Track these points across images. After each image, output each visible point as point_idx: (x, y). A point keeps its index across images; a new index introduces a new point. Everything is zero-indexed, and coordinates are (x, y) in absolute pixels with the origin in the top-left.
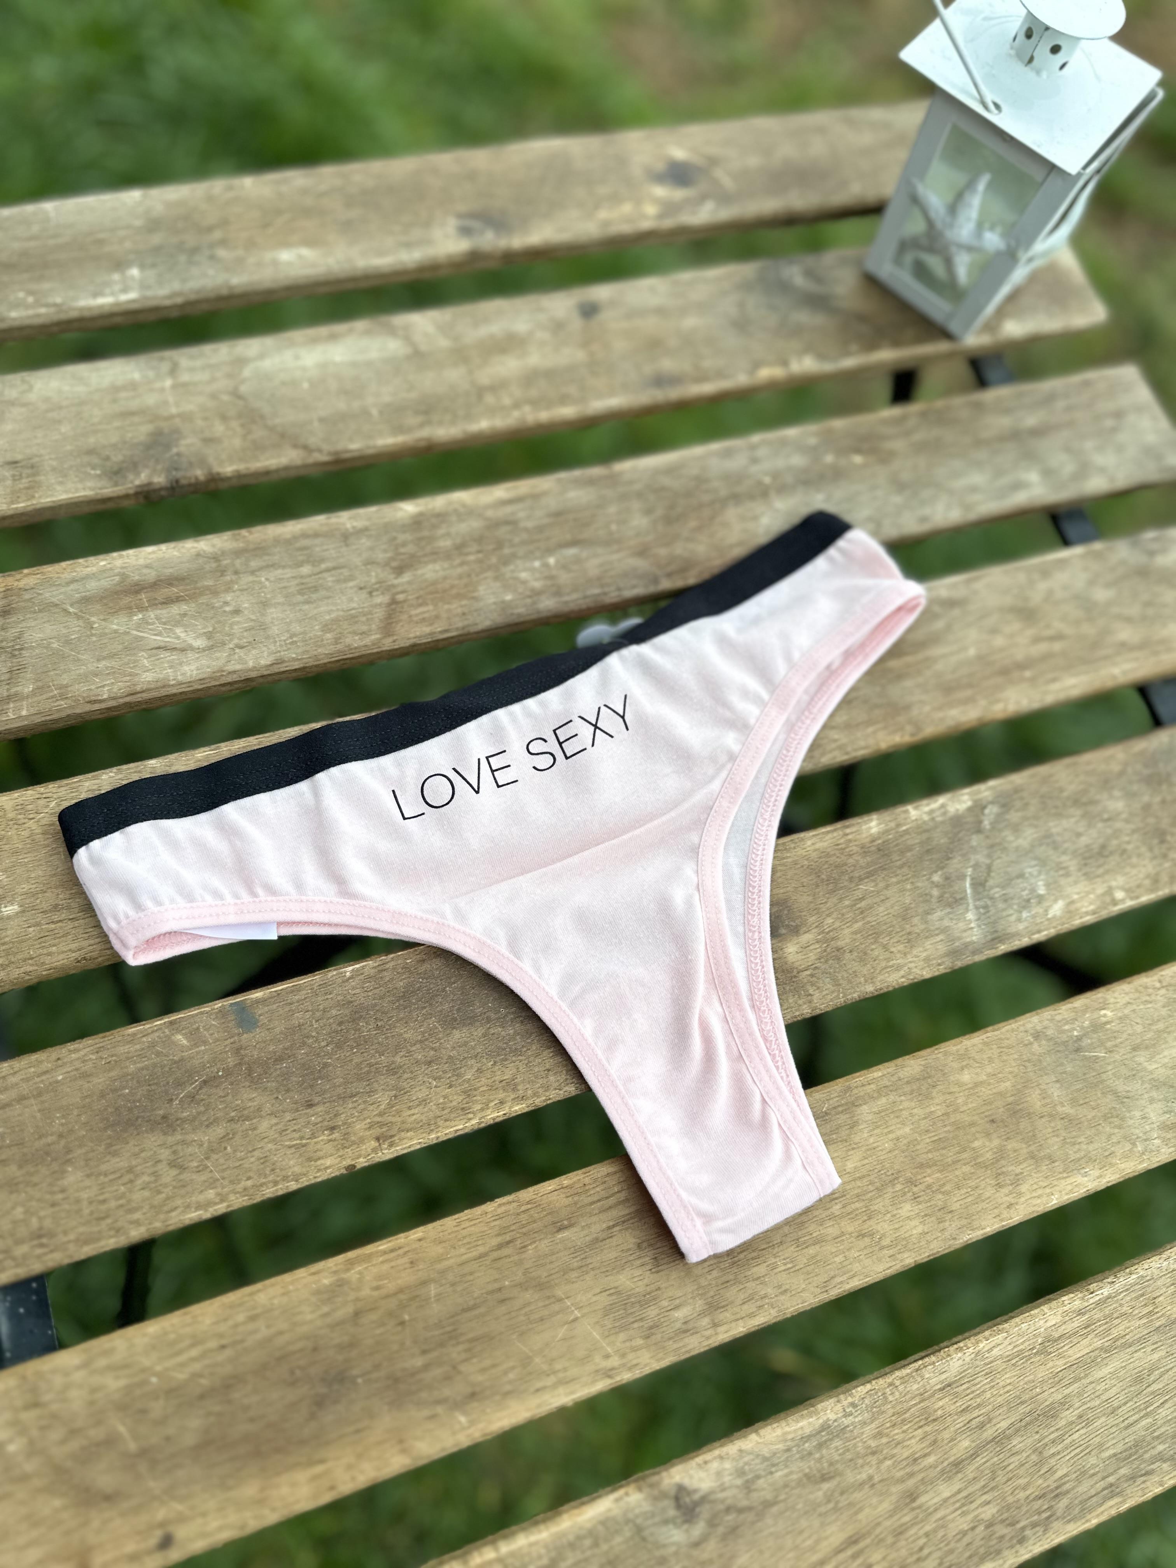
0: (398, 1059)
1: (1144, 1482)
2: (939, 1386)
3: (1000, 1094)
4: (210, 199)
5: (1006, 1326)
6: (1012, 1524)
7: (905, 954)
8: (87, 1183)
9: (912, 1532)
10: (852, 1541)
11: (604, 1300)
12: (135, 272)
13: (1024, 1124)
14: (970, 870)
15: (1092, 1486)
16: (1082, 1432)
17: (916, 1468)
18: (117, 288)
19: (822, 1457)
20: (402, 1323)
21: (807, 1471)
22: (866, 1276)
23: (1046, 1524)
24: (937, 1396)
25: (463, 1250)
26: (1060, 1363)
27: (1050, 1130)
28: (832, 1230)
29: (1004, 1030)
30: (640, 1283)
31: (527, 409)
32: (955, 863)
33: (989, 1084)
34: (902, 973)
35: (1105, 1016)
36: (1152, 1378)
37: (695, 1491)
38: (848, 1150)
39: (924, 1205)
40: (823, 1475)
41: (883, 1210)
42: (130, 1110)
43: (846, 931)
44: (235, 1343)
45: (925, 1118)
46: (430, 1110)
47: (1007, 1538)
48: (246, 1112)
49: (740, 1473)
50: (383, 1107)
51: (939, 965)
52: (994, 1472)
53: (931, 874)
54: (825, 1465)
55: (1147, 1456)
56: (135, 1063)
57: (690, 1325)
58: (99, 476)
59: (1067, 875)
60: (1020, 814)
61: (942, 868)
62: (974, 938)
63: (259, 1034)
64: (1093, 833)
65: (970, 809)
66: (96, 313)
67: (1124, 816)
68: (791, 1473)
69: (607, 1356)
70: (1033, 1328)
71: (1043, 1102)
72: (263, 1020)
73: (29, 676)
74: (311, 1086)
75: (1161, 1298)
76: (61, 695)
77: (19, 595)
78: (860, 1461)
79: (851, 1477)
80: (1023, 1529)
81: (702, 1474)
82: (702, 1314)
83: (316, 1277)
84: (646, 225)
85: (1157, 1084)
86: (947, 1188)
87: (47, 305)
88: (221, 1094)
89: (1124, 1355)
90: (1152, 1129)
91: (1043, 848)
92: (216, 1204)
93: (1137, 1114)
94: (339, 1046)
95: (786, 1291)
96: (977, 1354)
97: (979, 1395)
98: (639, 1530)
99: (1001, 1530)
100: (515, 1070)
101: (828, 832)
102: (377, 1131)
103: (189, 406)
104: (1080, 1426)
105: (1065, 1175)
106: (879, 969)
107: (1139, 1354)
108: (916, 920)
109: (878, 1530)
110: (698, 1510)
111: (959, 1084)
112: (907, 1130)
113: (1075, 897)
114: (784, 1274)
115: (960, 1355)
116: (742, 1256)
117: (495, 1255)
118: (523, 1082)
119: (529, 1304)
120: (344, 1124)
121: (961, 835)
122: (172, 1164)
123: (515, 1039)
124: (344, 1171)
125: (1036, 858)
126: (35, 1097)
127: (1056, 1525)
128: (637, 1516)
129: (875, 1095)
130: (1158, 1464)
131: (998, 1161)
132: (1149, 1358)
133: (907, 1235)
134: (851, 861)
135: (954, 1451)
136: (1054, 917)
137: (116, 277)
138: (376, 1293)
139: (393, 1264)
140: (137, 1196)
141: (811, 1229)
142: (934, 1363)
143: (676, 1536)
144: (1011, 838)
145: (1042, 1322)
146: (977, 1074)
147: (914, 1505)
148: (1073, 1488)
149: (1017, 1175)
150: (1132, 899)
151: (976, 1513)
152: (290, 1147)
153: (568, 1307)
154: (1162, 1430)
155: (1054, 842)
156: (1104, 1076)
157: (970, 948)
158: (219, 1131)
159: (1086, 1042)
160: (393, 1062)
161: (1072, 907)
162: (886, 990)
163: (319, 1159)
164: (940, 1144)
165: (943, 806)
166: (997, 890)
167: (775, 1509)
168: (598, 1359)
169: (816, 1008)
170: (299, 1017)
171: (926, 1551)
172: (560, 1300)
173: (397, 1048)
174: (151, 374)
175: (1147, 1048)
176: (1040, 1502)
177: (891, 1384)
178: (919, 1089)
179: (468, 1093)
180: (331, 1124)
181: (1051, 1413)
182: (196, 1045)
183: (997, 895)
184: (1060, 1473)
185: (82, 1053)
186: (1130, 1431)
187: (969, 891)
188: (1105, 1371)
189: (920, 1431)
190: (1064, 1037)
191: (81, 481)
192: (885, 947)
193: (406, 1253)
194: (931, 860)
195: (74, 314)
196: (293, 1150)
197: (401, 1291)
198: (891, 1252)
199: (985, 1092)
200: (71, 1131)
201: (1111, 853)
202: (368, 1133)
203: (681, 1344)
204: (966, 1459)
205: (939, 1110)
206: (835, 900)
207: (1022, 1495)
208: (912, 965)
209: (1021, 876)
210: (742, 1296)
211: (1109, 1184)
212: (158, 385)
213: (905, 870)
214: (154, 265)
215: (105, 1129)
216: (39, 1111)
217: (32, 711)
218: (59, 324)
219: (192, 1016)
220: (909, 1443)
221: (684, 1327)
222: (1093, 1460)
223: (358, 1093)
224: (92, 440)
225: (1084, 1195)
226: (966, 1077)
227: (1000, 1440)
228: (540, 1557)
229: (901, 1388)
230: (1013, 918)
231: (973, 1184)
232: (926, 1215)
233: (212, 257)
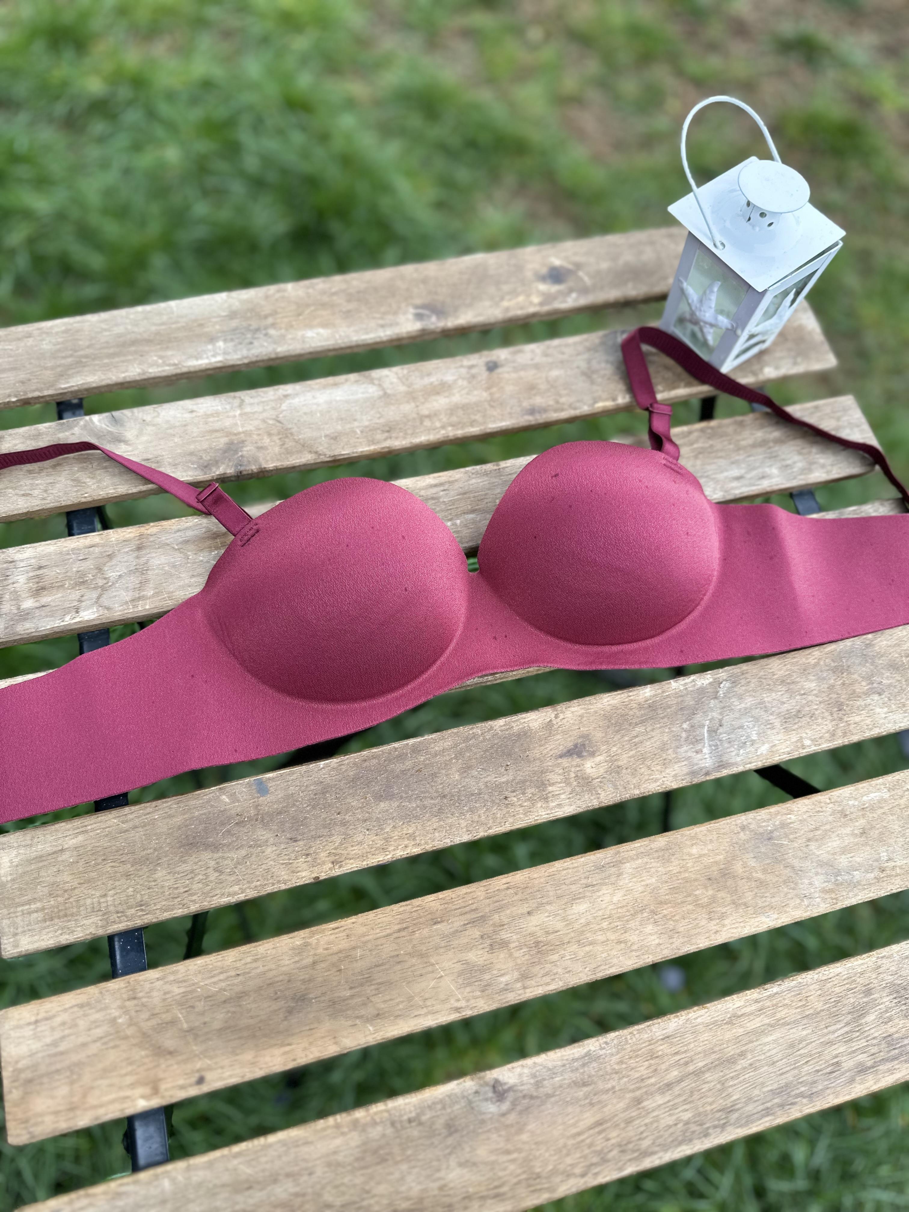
0: (347, 817)
1: (789, 1109)
2: (661, 1037)
3: (716, 862)
4: (267, 297)
5: (708, 1005)
6: (701, 1125)
7: (661, 772)
8: (168, 877)
9: (637, 1122)
10: (599, 1123)
11: (459, 967)
12: (221, 344)
13: (730, 882)
14: (708, 722)
15: (755, 1108)
16: (751, 1074)
17: (643, 1085)
18: (210, 354)
19: (584, 1072)
20: (340, 970)
21: (574, 1079)
22: (621, 967)
23: (723, 1127)
24: (659, 1043)
25: (378, 931)
26: (741, 1031)
27: (747, 887)
28: (601, 938)
29: (721, 823)
30: (481, 959)
31: (450, 428)
32: (698, 718)
33: (709, 856)
34: (658, 784)
35: (790, 818)
36: (801, 1046)
37: (505, 1084)
38: (615, 890)
39: (661, 927)
40: (584, 1083)
41: (634, 928)
42: (194, 837)
43: (625, 756)
44: (245, 973)
45: (666, 874)
46: (364, 848)
47: (697, 1133)
48: (259, 842)
49: (534, 1076)
50: (337, 844)
51: (683, 780)
52: (692, 1092)
53: (682, 723)
54: (586, 1077)
55: (793, 1093)
56: (199, 811)
57: (509, 987)
58: (196, 468)
59: (773, 728)
60: (743, 688)
61: (690, 720)
62: (707, 765)
63: (269, 798)
64: (793, 702)
65: (710, 683)
66: (197, 369)
67: (815, 692)
68: (565, 1079)
69: (458, 1000)
70: (725, 1008)
71: (744, 870)
72: (272, 790)
73: (151, 586)
74: (297, 830)
75: (811, 997)
76: (169, 597)
77: (147, 538)
78: (608, 1077)
79: (601, 1086)
80: (708, 1128)
81: (511, 1075)
82: (517, 980)
83: (292, 940)
84: (532, 310)
85: (821, 864)
86: (677, 918)
87: (169, 365)
88: (246, 831)
89: (784, 1030)
90: (815, 892)
91: (757, 710)
92: (239, 894)
93: (806, 881)
94: (314, 807)
95: (569, 971)
96: (687, 1021)
97: (686, 1045)
98: (470, 1102)
99: (693, 1127)
100: (415, 828)
101: (618, 694)
102: (332, 858)
103: (248, 427)
104: (750, 1071)
105: (754, 916)
106: (644, 780)
107: (794, 1030)
108: (670, 751)
109: (616, 1119)
110: (506, 1095)
111: (690, 855)
112: (654, 880)
113: (777, 742)
114: (569, 962)
115: (676, 1019)
116: (544, 948)
117: (396, 935)
118: (419, 835)
119: (414, 965)
120: (314, 853)
121: (703, 700)
122: (216, 870)
123: (416, 810)
124: (312, 880)
125: (752, 717)
126: (142, 827)
127: (729, 1129)
128: (469, 1095)
129: (635, 857)
130: (799, 1099)
131: (711, 904)
132: (800, 1033)
133: (648, 944)
134: (631, 713)
135: (668, 1077)
136: (762, 754)
137: (210, 347)
138: (325, 952)
139: (337, 936)
140: (195, 887)
141: (588, 935)
142: (659, 1023)
143: (492, 1108)
144: (736, 703)
145: (731, 1005)
146: (702, 849)
147: (640, 1106)
148: (742, 1108)
149: (722, 913)
150: (815, 745)
151: (679, 1115)
152: (283, 864)
153: (437, 969)
154: (805, 1078)
155: (765, 707)
156: (786, 856)
157: (704, 770)
158: (243, 852)
159: (776, 834)
160: (344, 819)
161: (774, 749)
162: (647, 794)
163: (299, 872)
164: (674, 890)
165: (693, 681)
166: (725, 735)
167: (553, 1099)
168: (452, 1001)
169: (602, 802)
170: (292, 790)
171: (645, 1135)
172: (433, 965)
173: (347, 811)
174: (228, 407)
175: (817, 840)
176: (720, 1113)
177: (631, 1033)
178: (663, 856)
179: (386, 840)
180: (307, 852)
181: (732, 1061)
182: (234, 802)
183: (724, 739)
184: (735, 1098)
185: (169, 804)
186: (783, 1077)
187: (706, 735)
188: (770, 1039)
189: (647, 1063)
190: (761, 830)
191: (185, 471)
192: (649, 768)
193: (344, 930)
194: (683, 714)
195: (185, 370)
196: (284, 866)
197: (340, 952)
198: (638, 954)
199: (706, 861)
200: (161, 847)
201: (804, 715)
202: (327, 859)
203: (503, 997)
204: (675, 1083)
205: (676, 870)
206: (619, 736)
207: (709, 1108)
208: (665, 779)
209: (741, 727)
210: (542, 972)
211: (784, 924)
212: (231, 414)
213: (666, 719)
214: (232, 340)
215: (180, 847)
216: (144, 835)
217: (152, 606)
218: (176, 375)
219: (232, 785)
220: (639, 1069)
221: (506, 987)
222: (756, 1092)
223: (323, 835)
224: (192, 447)
225: (766, 930)
226: (694, 850)
227: (697, 1073)
228: (411, 1112)
229: (637, 1036)
230: (733, 754)
231: (693, 917)
232: (661, 933)
233: (266, 335)
